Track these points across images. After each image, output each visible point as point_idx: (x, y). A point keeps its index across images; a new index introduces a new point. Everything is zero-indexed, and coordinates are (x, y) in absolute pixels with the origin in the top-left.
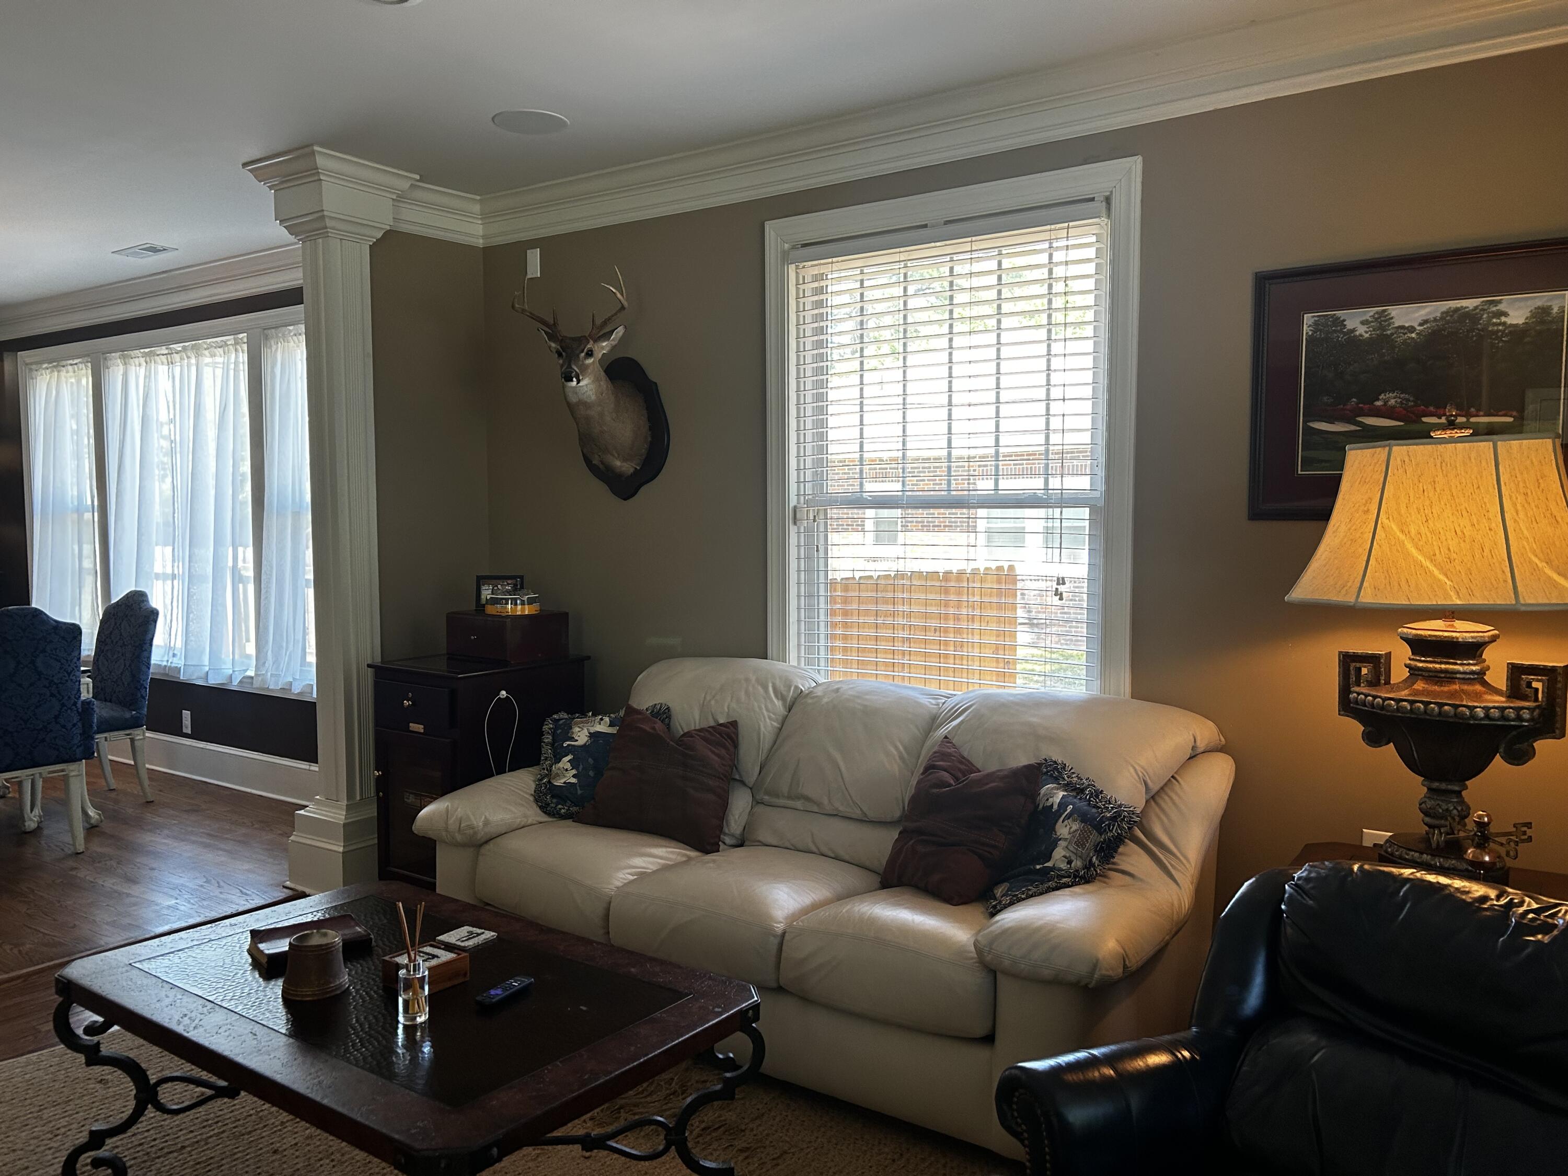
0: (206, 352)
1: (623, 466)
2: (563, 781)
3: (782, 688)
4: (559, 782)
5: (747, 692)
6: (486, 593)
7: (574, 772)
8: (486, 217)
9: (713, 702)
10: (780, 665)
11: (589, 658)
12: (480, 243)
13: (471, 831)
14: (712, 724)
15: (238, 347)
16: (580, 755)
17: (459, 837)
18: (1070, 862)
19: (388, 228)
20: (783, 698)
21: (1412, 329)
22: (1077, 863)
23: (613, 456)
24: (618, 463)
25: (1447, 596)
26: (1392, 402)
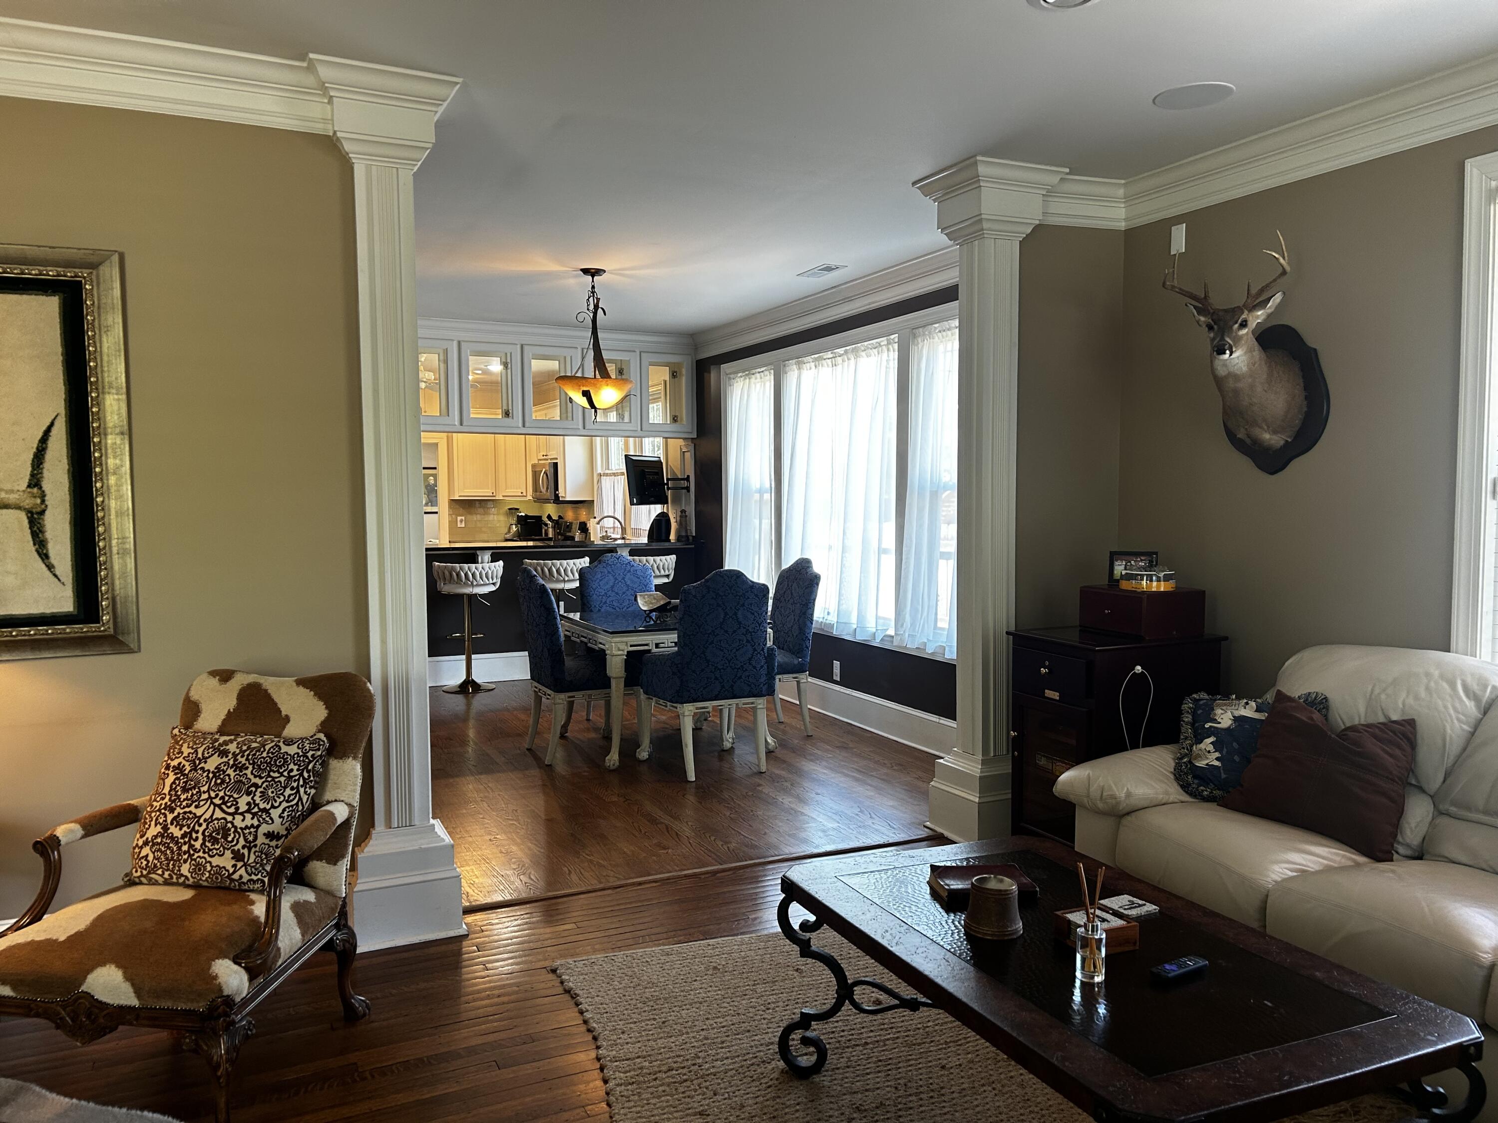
0: (863, 354)
1: (1271, 438)
2: (1205, 762)
3: (1475, 687)
4: (1201, 764)
5: (1427, 688)
6: (1120, 568)
7: (1217, 755)
8: (1129, 200)
9: (1383, 696)
10: (1467, 661)
11: (1226, 638)
12: (1122, 226)
13: (1114, 801)
14: (1382, 719)
15: (890, 347)
16: (1223, 739)
17: (1100, 805)
19: (1037, 222)
20: (1476, 698)
23: (1261, 427)
24: (1267, 436)
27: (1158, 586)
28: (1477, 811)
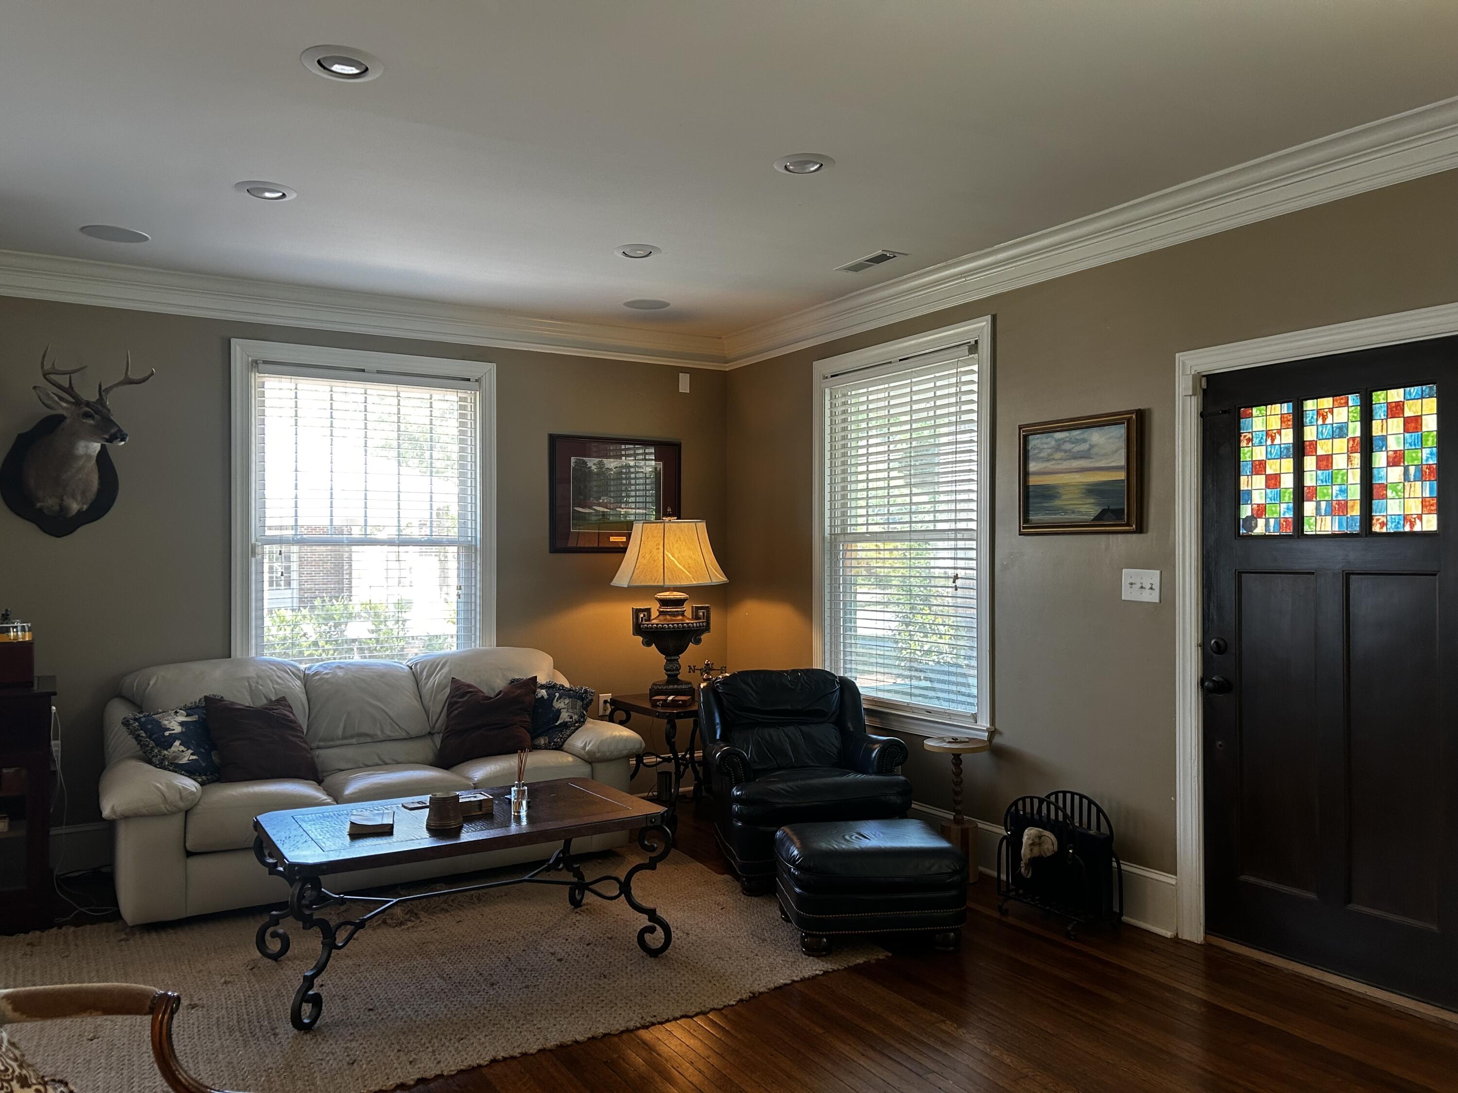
2: (186, 759)
4: (184, 760)
7: (190, 751)
16: (185, 738)
18: (571, 718)
21: (611, 470)
22: (575, 717)
24: (75, 506)
25: (691, 581)
26: (606, 501)
27: (24, 637)
28: (338, 739)
